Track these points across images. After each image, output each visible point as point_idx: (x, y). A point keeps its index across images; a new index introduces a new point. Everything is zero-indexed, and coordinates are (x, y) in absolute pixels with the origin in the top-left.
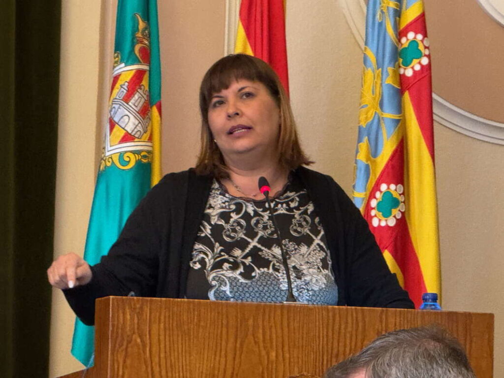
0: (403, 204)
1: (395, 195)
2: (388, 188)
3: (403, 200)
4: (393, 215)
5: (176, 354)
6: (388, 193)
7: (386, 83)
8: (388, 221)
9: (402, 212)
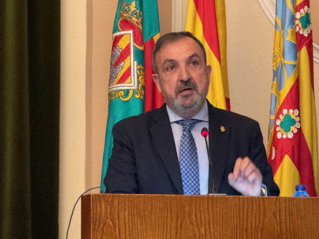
0: (298, 123)
1: (293, 117)
2: (288, 112)
3: (298, 120)
4: (291, 130)
6: (288, 115)
7: (286, 39)
8: (288, 135)
9: (297, 129)
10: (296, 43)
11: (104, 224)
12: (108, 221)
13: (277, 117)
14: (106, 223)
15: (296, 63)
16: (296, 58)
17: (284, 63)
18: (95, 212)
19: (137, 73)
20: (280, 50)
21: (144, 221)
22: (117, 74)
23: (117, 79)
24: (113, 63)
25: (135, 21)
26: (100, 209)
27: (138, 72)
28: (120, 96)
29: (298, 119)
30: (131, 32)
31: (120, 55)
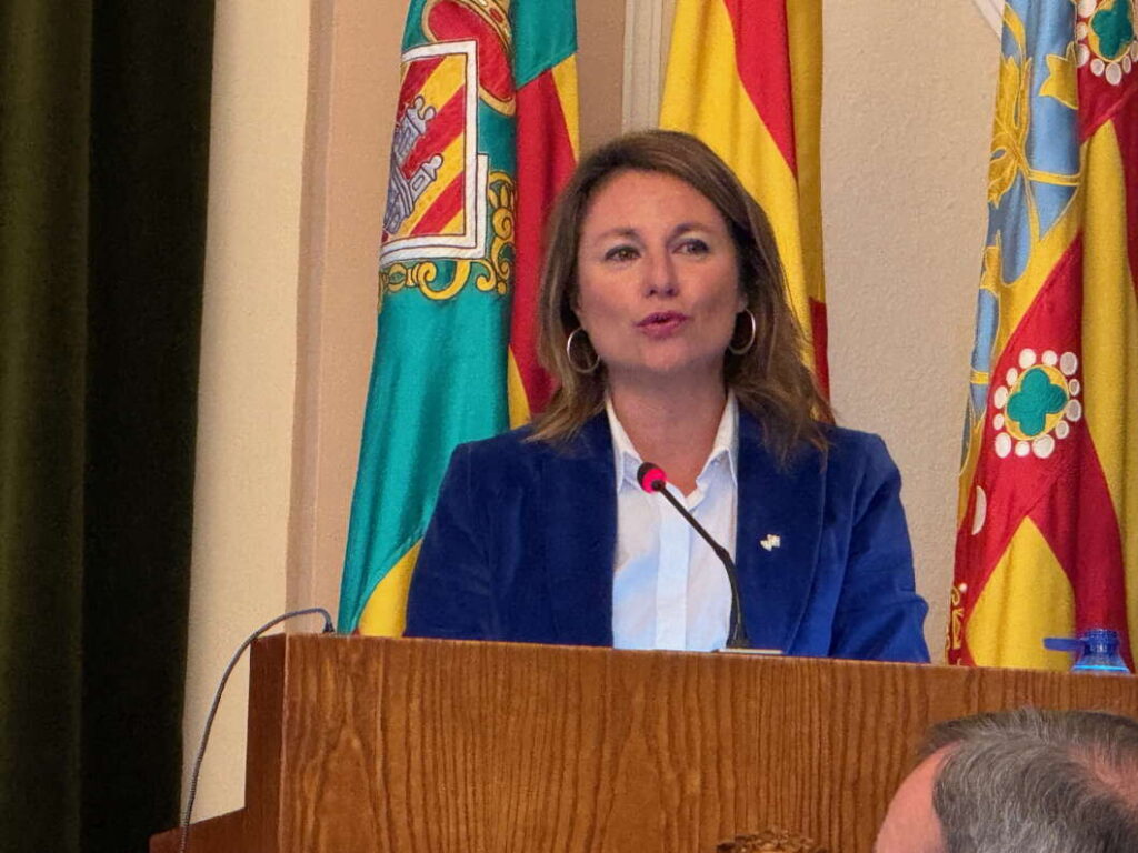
0: (1076, 401)
1: (1056, 379)
2: (1039, 360)
3: (1075, 393)
4: (1048, 428)
5: (450, 777)
6: (1037, 374)
7: (1042, 94)
8: (1034, 444)
9: (1071, 423)
10: (1076, 108)
11: (332, 747)
12: (344, 734)
13: (998, 379)
14: (338, 741)
15: (1076, 181)
16: (1076, 161)
17: (1031, 182)
18: (298, 699)
19: (488, 201)
20: (1017, 134)
21: (478, 740)
22: (413, 203)
23: (412, 217)
24: (401, 160)
25: (487, 9)
26: (319, 690)
27: (492, 195)
28: (423, 283)
29: (1074, 389)
30: (470, 47)
31: (428, 129)
